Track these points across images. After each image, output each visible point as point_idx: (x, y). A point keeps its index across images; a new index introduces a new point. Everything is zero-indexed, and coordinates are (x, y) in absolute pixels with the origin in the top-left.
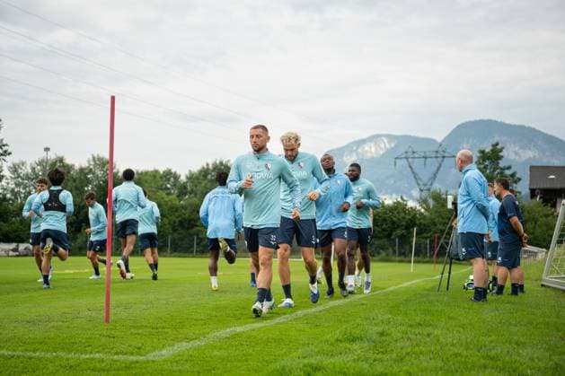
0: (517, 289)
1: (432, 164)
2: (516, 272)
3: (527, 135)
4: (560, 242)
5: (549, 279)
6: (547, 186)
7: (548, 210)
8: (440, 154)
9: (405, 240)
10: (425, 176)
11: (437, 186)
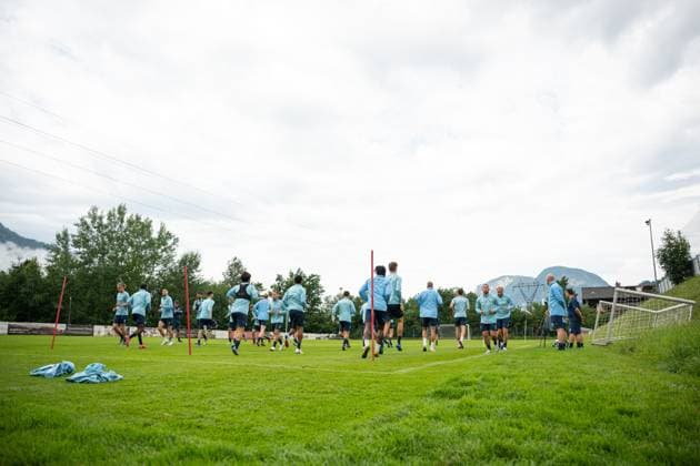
0: (580, 345)
1: (532, 289)
2: (579, 336)
3: (579, 273)
4: (600, 325)
5: (594, 341)
6: (591, 297)
7: (592, 310)
8: (536, 284)
9: (520, 328)
10: (529, 296)
11: (535, 300)
